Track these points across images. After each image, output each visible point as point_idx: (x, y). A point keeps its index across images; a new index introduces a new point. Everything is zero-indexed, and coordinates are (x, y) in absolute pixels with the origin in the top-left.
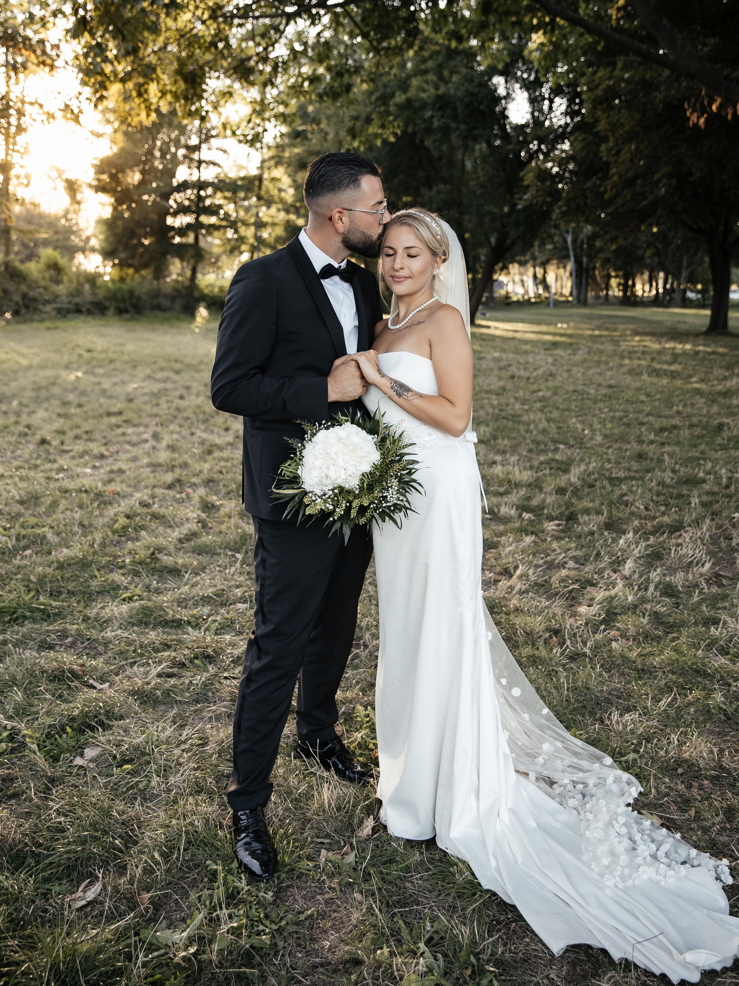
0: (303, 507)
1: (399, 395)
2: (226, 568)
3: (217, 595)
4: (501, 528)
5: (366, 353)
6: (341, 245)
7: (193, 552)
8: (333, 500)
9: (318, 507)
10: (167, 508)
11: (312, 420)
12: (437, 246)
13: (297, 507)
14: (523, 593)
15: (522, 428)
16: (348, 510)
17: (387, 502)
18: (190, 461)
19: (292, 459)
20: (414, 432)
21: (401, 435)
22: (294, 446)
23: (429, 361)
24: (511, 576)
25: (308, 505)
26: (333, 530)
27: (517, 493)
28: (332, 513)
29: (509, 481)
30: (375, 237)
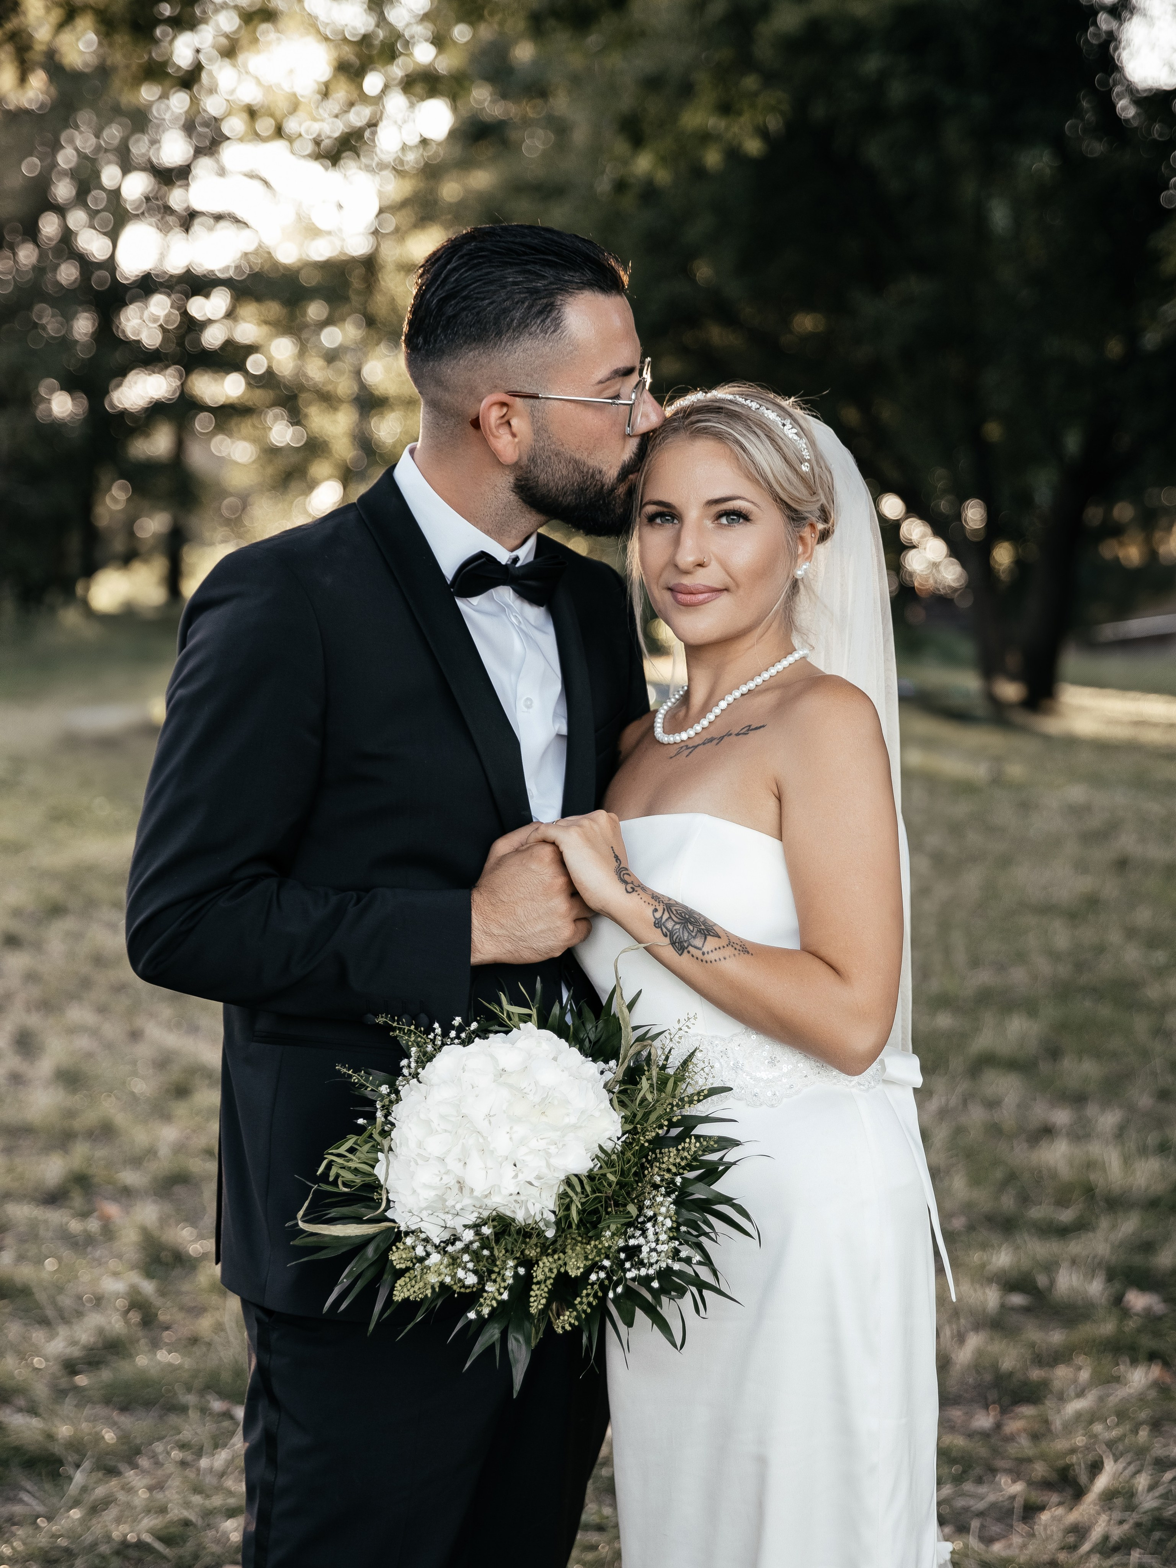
0: (387, 1277)
1: (680, 946)
2: (199, 1453)
3: (168, 1539)
4: (1057, 1337)
5: (584, 820)
6: (512, 497)
7: (107, 1401)
8: (476, 1256)
9: (433, 1279)
10: (39, 1262)
11: (424, 1018)
12: (802, 492)
13: (369, 1275)
14: (1116, 1549)
15: (1141, 1024)
16: (521, 1288)
17: (641, 1264)
18: (120, 1119)
19: (360, 1130)
20: (724, 1053)
21: (685, 1064)
22: (368, 1092)
23: (777, 842)
24: (1078, 1493)
25: (401, 1273)
26: (478, 1348)
27: (1114, 1227)
28: (473, 1297)
29: (1089, 1191)
30: (611, 472)
